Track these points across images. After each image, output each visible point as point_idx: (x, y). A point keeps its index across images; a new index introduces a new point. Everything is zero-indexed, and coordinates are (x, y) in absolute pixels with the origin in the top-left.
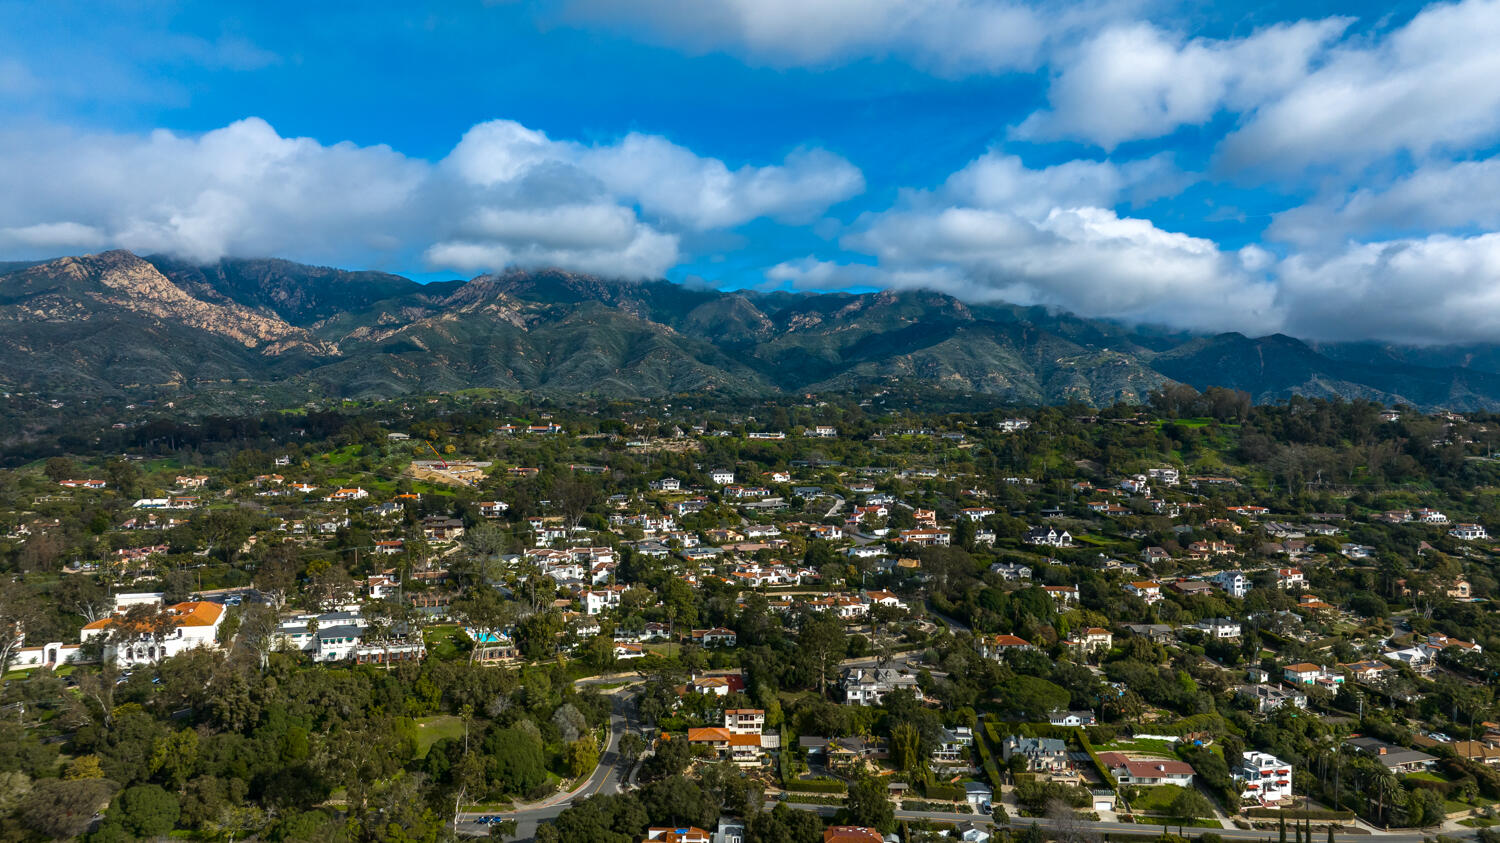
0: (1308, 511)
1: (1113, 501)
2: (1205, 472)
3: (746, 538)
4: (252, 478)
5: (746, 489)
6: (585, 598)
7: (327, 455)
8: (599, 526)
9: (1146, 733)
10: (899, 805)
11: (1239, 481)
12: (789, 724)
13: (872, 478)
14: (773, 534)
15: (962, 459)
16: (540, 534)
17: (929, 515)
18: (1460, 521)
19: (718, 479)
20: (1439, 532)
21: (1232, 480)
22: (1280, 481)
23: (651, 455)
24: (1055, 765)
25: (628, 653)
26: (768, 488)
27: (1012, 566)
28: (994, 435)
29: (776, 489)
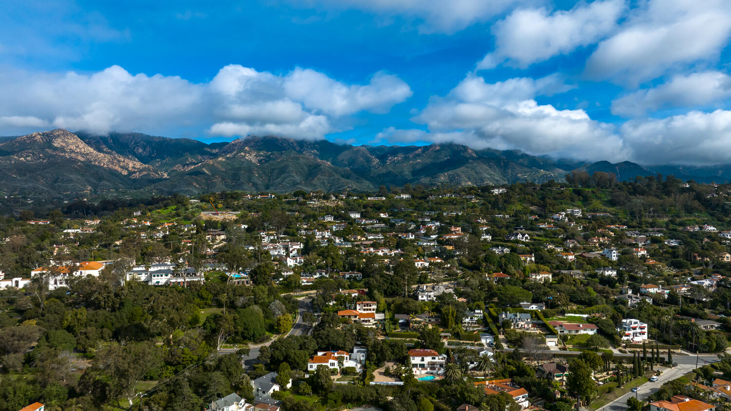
0: (647, 227)
1: (549, 223)
2: (594, 211)
3: (367, 239)
4: (122, 220)
5: (366, 220)
6: (286, 260)
7: (159, 210)
8: (293, 235)
9: (572, 313)
10: (446, 343)
11: (612, 214)
12: (389, 310)
13: (429, 216)
14: (381, 238)
15: (473, 207)
16: (264, 238)
17: (458, 229)
18: (723, 230)
19: (353, 216)
20: (713, 235)
21: (609, 214)
22: (632, 214)
23: (319, 208)
24: (526, 326)
25: (307, 282)
26: (377, 220)
27: (500, 248)
28: (489, 196)
29: (381, 220)
